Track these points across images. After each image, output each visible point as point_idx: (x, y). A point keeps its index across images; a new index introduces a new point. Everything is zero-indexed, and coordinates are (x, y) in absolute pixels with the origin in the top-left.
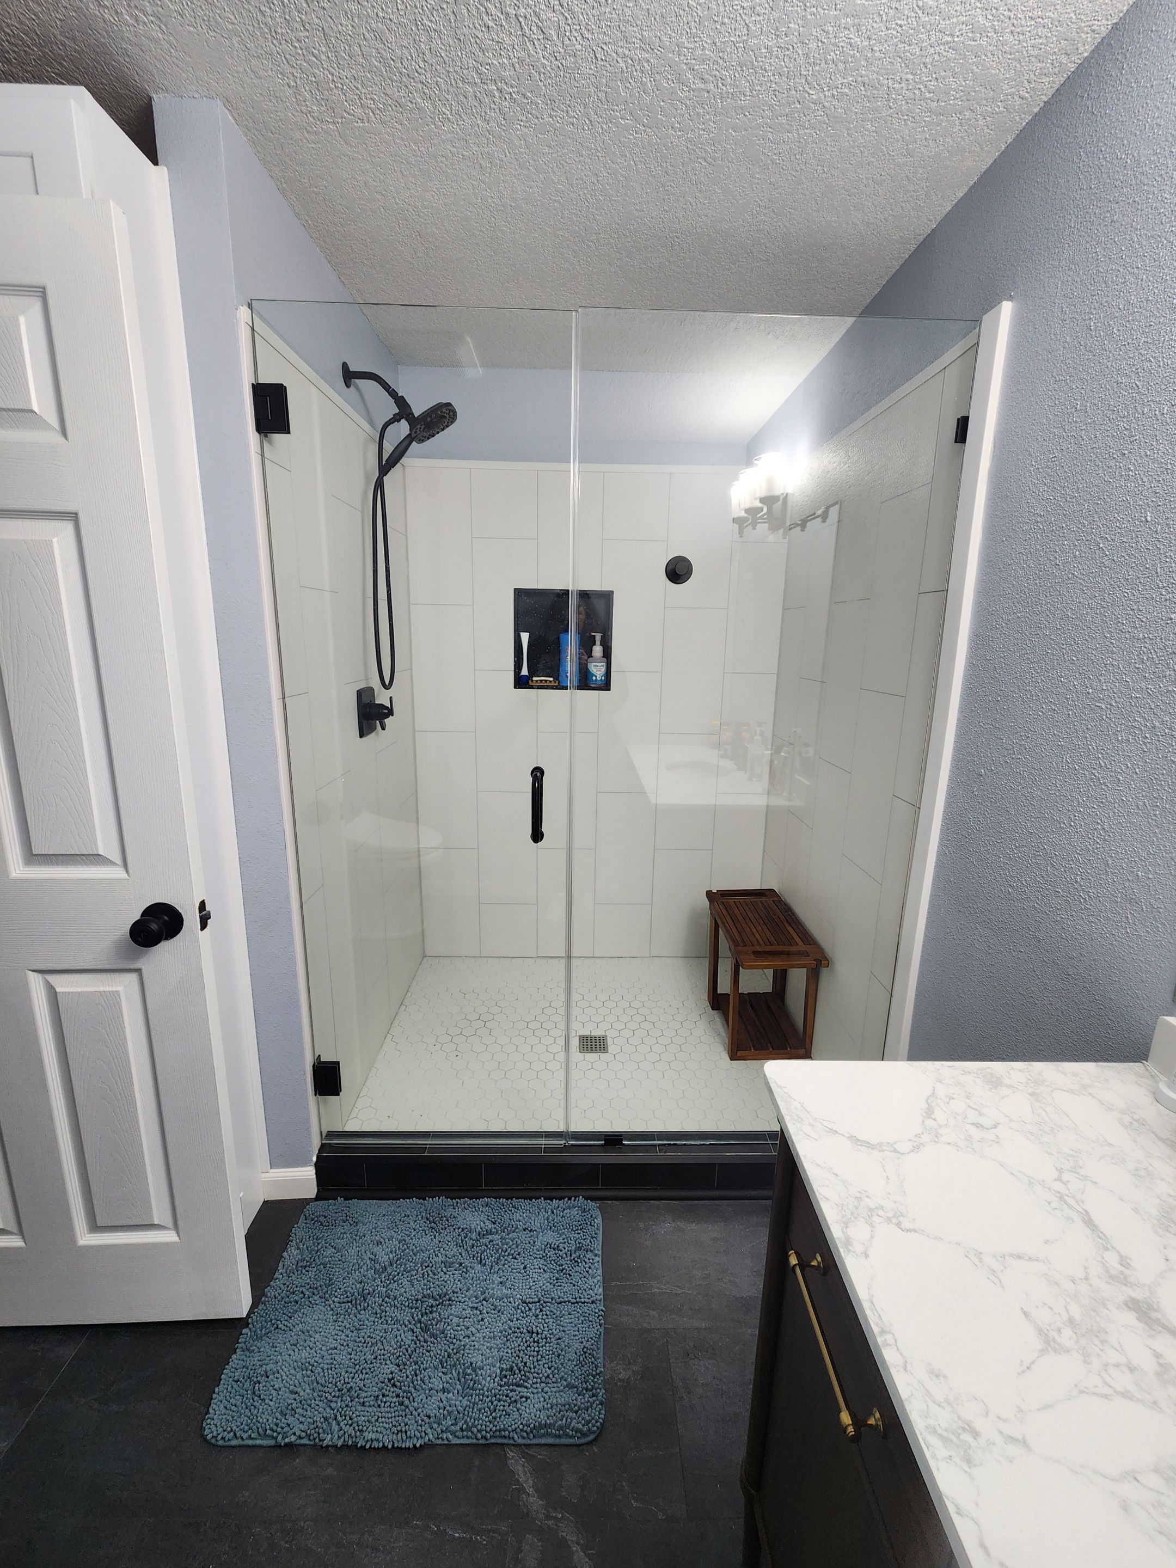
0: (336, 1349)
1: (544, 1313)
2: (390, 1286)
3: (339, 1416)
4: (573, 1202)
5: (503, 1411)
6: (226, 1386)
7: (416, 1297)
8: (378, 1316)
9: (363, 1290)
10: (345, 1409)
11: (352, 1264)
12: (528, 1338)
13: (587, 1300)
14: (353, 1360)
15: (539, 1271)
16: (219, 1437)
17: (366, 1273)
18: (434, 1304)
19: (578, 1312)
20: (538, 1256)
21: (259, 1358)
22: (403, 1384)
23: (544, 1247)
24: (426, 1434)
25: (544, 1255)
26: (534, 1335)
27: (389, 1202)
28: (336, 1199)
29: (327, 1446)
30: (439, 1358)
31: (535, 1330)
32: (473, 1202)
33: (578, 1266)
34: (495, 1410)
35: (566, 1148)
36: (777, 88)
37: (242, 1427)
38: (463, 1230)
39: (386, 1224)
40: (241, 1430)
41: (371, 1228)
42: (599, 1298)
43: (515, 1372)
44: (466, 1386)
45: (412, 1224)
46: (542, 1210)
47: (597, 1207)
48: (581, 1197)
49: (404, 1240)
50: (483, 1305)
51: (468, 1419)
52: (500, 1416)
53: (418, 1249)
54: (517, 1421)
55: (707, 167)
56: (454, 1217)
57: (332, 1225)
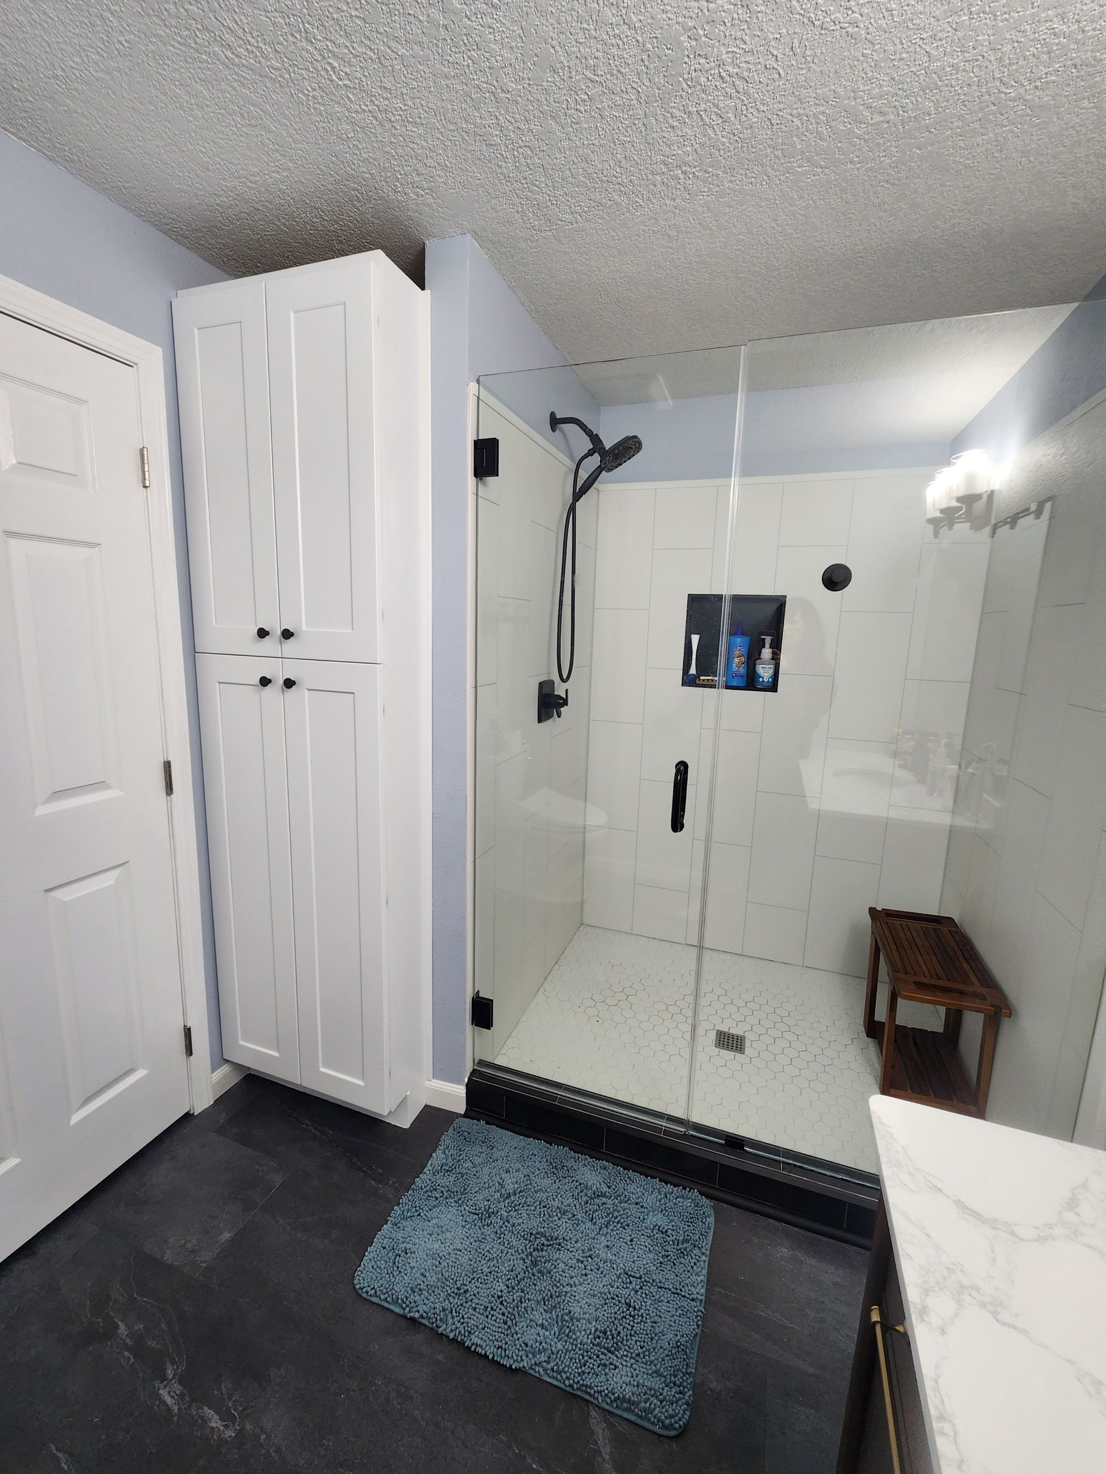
0: (461, 1251)
1: (644, 1291)
2: (511, 1213)
3: (454, 1311)
4: (687, 1192)
5: (592, 1369)
6: (376, 1249)
7: (531, 1231)
8: (498, 1235)
9: (489, 1208)
10: (460, 1307)
11: (483, 1182)
12: (625, 1310)
13: (687, 1295)
14: (472, 1266)
15: (645, 1248)
16: (364, 1290)
17: (493, 1194)
18: (545, 1243)
19: (677, 1304)
20: (645, 1234)
21: (403, 1235)
22: (509, 1305)
23: (652, 1227)
24: (522, 1360)
25: (652, 1234)
26: (631, 1309)
27: (522, 1137)
28: (479, 1120)
29: (442, 1334)
30: (542, 1295)
31: (632, 1304)
32: (593, 1162)
33: (684, 1258)
34: (585, 1366)
35: (685, 1136)
36: (966, 98)
37: (382, 1288)
38: (580, 1184)
39: (516, 1156)
40: (380, 1291)
41: (503, 1155)
42: (700, 1298)
43: (608, 1336)
44: (562, 1331)
45: (537, 1163)
46: (656, 1190)
47: (711, 1206)
48: (696, 1190)
49: (528, 1175)
50: (588, 1261)
51: (560, 1363)
52: (589, 1373)
53: (539, 1187)
54: (603, 1384)
55: (891, 188)
56: (574, 1170)
57: (473, 1142)
